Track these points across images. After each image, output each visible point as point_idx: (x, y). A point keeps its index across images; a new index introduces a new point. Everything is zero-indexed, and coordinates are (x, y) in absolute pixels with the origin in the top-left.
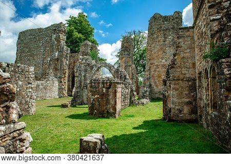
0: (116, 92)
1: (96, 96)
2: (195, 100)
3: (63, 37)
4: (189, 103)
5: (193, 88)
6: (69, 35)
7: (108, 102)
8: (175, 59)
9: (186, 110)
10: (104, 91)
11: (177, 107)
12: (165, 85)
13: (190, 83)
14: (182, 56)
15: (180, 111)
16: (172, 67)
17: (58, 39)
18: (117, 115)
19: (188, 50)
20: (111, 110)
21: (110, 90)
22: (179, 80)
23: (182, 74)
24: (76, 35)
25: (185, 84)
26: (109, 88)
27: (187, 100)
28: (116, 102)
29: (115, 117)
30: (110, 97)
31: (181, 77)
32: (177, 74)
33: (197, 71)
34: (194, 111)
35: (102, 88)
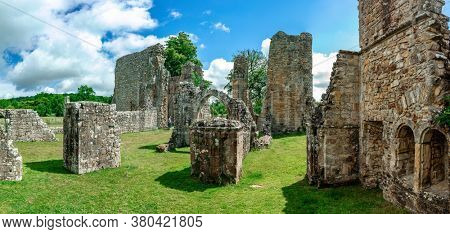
0: (236, 143)
1: (203, 151)
2: (357, 155)
3: (161, 59)
4: (349, 160)
5: (354, 139)
6: (169, 55)
7: (223, 160)
8: (333, 97)
9: (345, 169)
10: (217, 144)
11: (333, 167)
12: (315, 134)
13: (351, 132)
14: (342, 92)
15: (337, 172)
16: (328, 108)
17: (155, 62)
18: (237, 180)
19: (351, 85)
20: (228, 172)
21: (227, 141)
22: (336, 127)
23: (341, 118)
24: (177, 55)
25: (344, 134)
26: (225, 138)
27: (347, 156)
28: (235, 160)
29: (234, 183)
30: (227, 153)
31: (340, 123)
32: (335, 119)
33: (362, 116)
34: (355, 170)
35: (213, 139)
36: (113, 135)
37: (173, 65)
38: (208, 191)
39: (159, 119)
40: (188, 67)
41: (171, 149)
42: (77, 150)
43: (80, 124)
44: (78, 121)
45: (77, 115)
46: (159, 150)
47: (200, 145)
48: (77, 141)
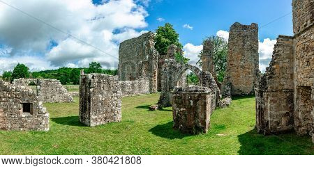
0: (205, 103)
1: (182, 109)
2: (292, 111)
3: (152, 43)
4: (287, 114)
5: (290, 100)
6: (158, 40)
7: (196, 115)
8: (274, 69)
9: (284, 121)
10: (192, 104)
11: (275, 120)
12: (262, 96)
13: (288, 95)
14: (281, 65)
15: (278, 123)
16: (270, 77)
17: (148, 45)
18: (207, 130)
19: (287, 60)
20: (200, 124)
21: (199, 102)
22: (277, 91)
23: (280, 85)
24: (164, 40)
25: (283, 96)
26: (198, 100)
27: (285, 112)
28: (205, 116)
29: (205, 132)
30: (199, 110)
31: (280, 88)
32: (276, 85)
33: (296, 83)
34: (291, 121)
35: (189, 100)
36: (116, 98)
37: (161, 47)
38: (184, 138)
39: (151, 86)
40: (172, 48)
41: (160, 109)
42: (89, 110)
43: (91, 90)
44: (90, 88)
45: (90, 83)
46: (151, 109)
47: (179, 105)
48: (90, 102)
